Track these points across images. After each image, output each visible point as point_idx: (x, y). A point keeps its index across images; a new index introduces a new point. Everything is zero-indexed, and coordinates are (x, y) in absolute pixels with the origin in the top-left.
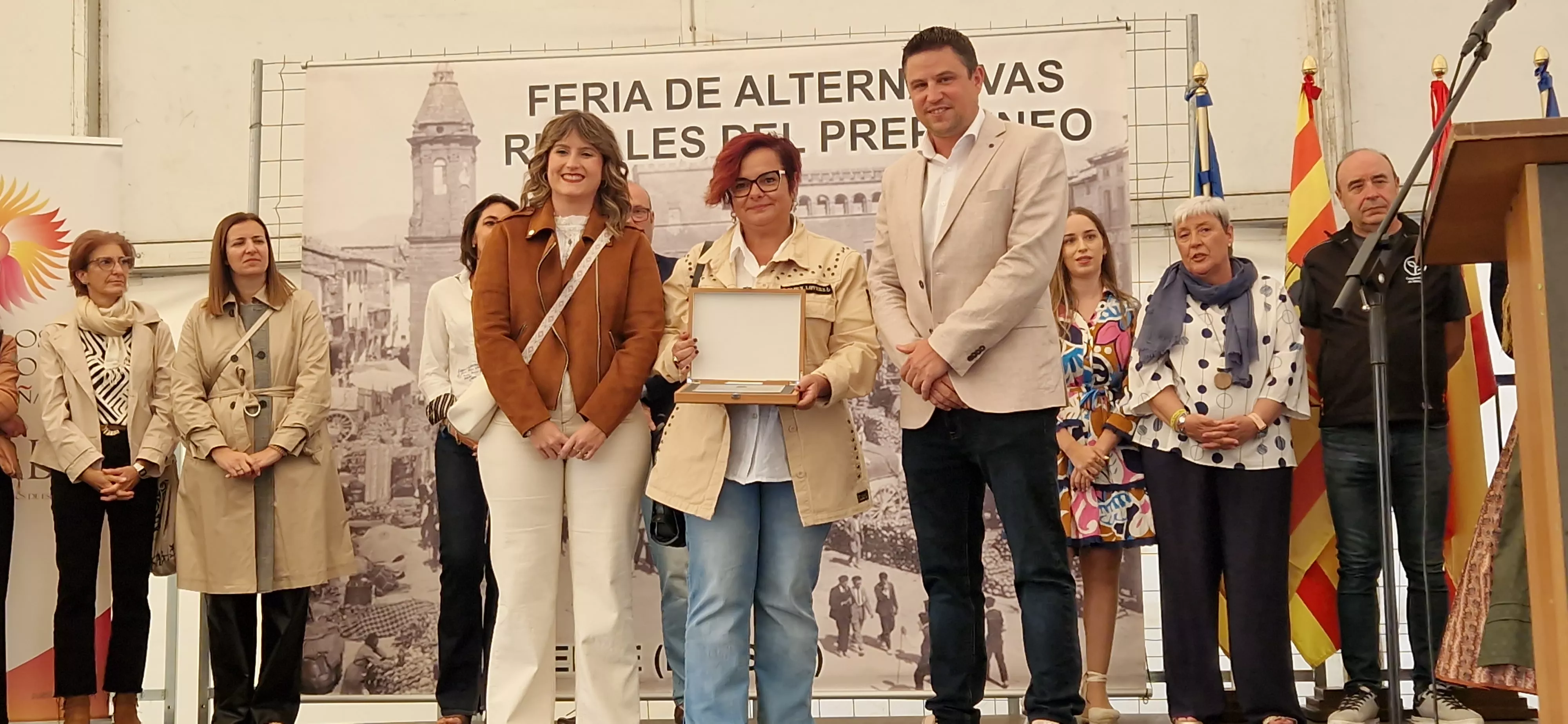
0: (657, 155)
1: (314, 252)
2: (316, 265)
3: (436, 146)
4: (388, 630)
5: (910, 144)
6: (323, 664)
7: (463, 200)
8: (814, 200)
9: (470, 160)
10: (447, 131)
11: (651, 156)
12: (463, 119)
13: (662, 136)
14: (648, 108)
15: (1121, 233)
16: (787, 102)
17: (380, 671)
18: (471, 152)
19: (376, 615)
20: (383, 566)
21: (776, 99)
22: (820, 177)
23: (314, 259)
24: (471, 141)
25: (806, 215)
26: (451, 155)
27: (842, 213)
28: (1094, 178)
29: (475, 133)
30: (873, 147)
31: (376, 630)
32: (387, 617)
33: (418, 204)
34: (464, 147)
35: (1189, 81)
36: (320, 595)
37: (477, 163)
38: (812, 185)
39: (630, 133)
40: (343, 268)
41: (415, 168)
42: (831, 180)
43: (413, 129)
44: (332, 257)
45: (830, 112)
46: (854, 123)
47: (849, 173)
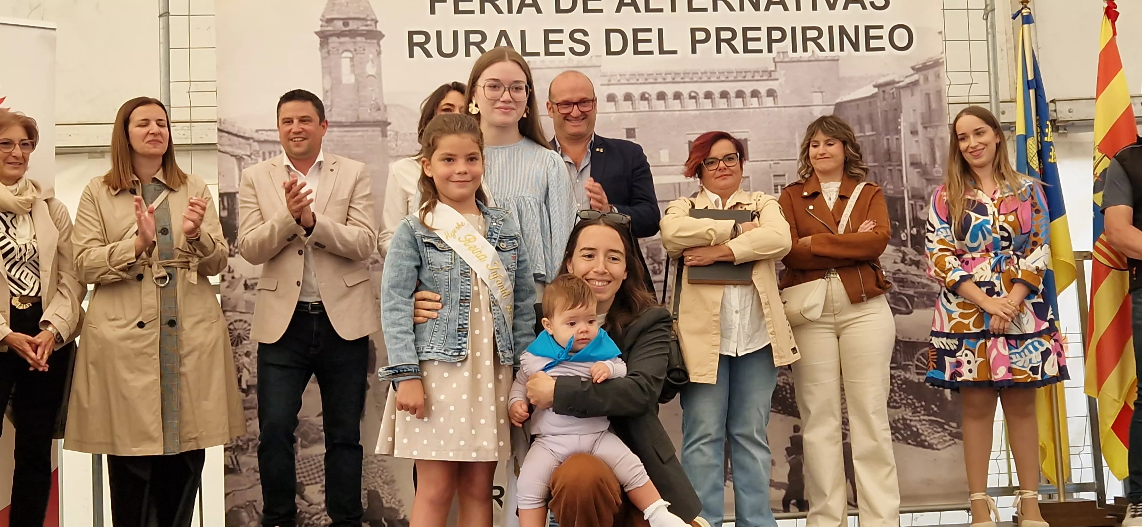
0: (547, 53)
1: (229, 133)
2: (231, 145)
3: (343, 39)
4: (315, 478)
5: (765, 49)
6: (252, 512)
7: (370, 89)
8: (686, 95)
9: (376, 53)
10: (353, 25)
11: (543, 53)
12: (368, 16)
13: (552, 37)
14: (539, 11)
15: (940, 128)
16: (661, 10)
17: (307, 516)
18: (376, 45)
19: (303, 466)
20: (306, 421)
21: (651, 7)
22: (690, 75)
23: (229, 140)
24: (375, 36)
25: (680, 108)
26: (357, 48)
27: (710, 107)
28: (915, 83)
29: (379, 28)
30: (735, 51)
31: (302, 479)
32: (313, 467)
33: (327, 91)
34: (369, 41)
35: (986, 6)
36: (247, 449)
37: (382, 56)
38: (684, 82)
39: (523, 33)
40: (258, 149)
41: (323, 58)
42: (700, 78)
43: (320, 23)
44: (247, 139)
45: (698, 20)
46: (718, 30)
47: (715, 73)
